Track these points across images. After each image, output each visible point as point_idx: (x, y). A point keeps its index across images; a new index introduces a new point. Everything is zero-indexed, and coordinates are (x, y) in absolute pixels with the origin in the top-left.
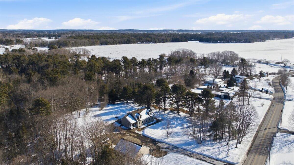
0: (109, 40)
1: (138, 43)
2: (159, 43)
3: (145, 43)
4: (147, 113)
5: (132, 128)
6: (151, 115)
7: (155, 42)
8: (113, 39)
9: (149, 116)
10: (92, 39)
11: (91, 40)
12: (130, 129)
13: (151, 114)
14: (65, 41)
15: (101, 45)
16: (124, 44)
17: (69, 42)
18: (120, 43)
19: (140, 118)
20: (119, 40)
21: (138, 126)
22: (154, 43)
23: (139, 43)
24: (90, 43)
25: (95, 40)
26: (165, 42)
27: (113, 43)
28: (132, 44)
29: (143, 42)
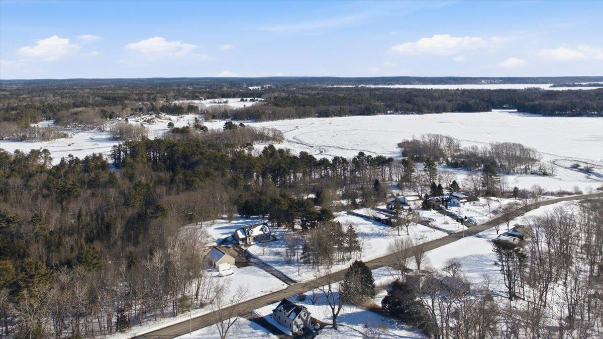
0: (332, 108)
1: (386, 114)
2: (429, 113)
3: (402, 114)
4: (262, 229)
5: (241, 243)
6: (266, 233)
7: (420, 112)
8: (340, 106)
9: (263, 233)
10: (304, 106)
11: (302, 108)
12: (239, 244)
13: (265, 231)
14: (258, 111)
15: (319, 117)
16: (360, 115)
17: (264, 113)
18: (352, 113)
19: (251, 233)
20: (352, 108)
21: (248, 241)
22: (418, 114)
23: (389, 114)
24: (298, 114)
25: (308, 108)
26: (440, 113)
27: (340, 114)
28: (375, 115)
29: (397, 111)
